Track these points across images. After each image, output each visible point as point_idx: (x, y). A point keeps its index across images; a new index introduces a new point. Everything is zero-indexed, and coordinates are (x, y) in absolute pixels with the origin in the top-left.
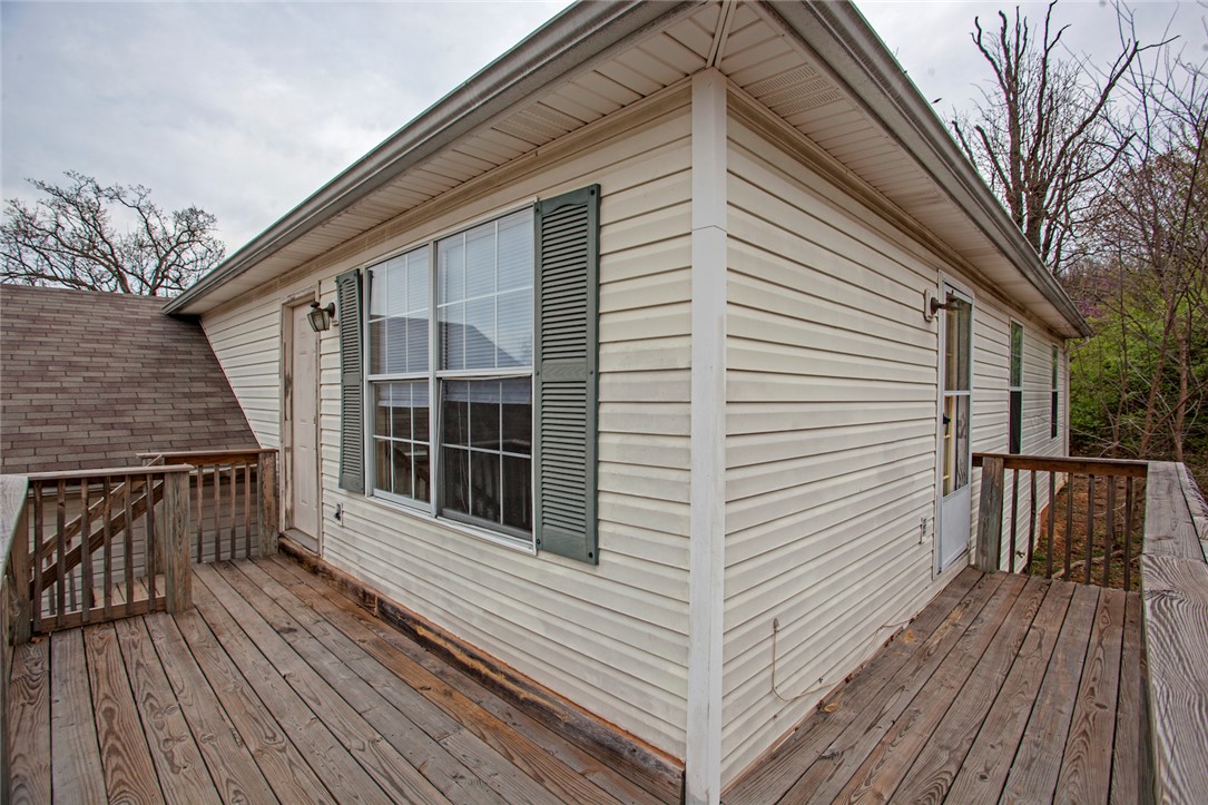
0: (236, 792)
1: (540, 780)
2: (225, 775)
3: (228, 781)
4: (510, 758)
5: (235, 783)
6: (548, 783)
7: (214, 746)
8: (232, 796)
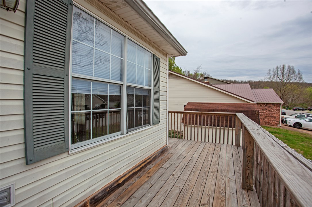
0: (202, 182)
1: (169, 159)
2: (202, 187)
3: (202, 186)
4: (166, 161)
5: (201, 184)
6: (170, 158)
7: (198, 197)
8: (204, 182)
